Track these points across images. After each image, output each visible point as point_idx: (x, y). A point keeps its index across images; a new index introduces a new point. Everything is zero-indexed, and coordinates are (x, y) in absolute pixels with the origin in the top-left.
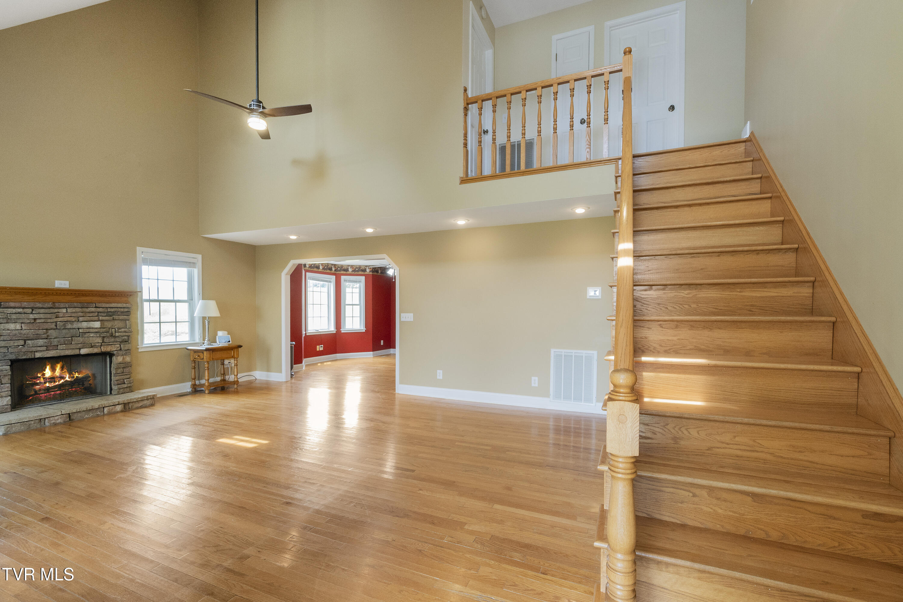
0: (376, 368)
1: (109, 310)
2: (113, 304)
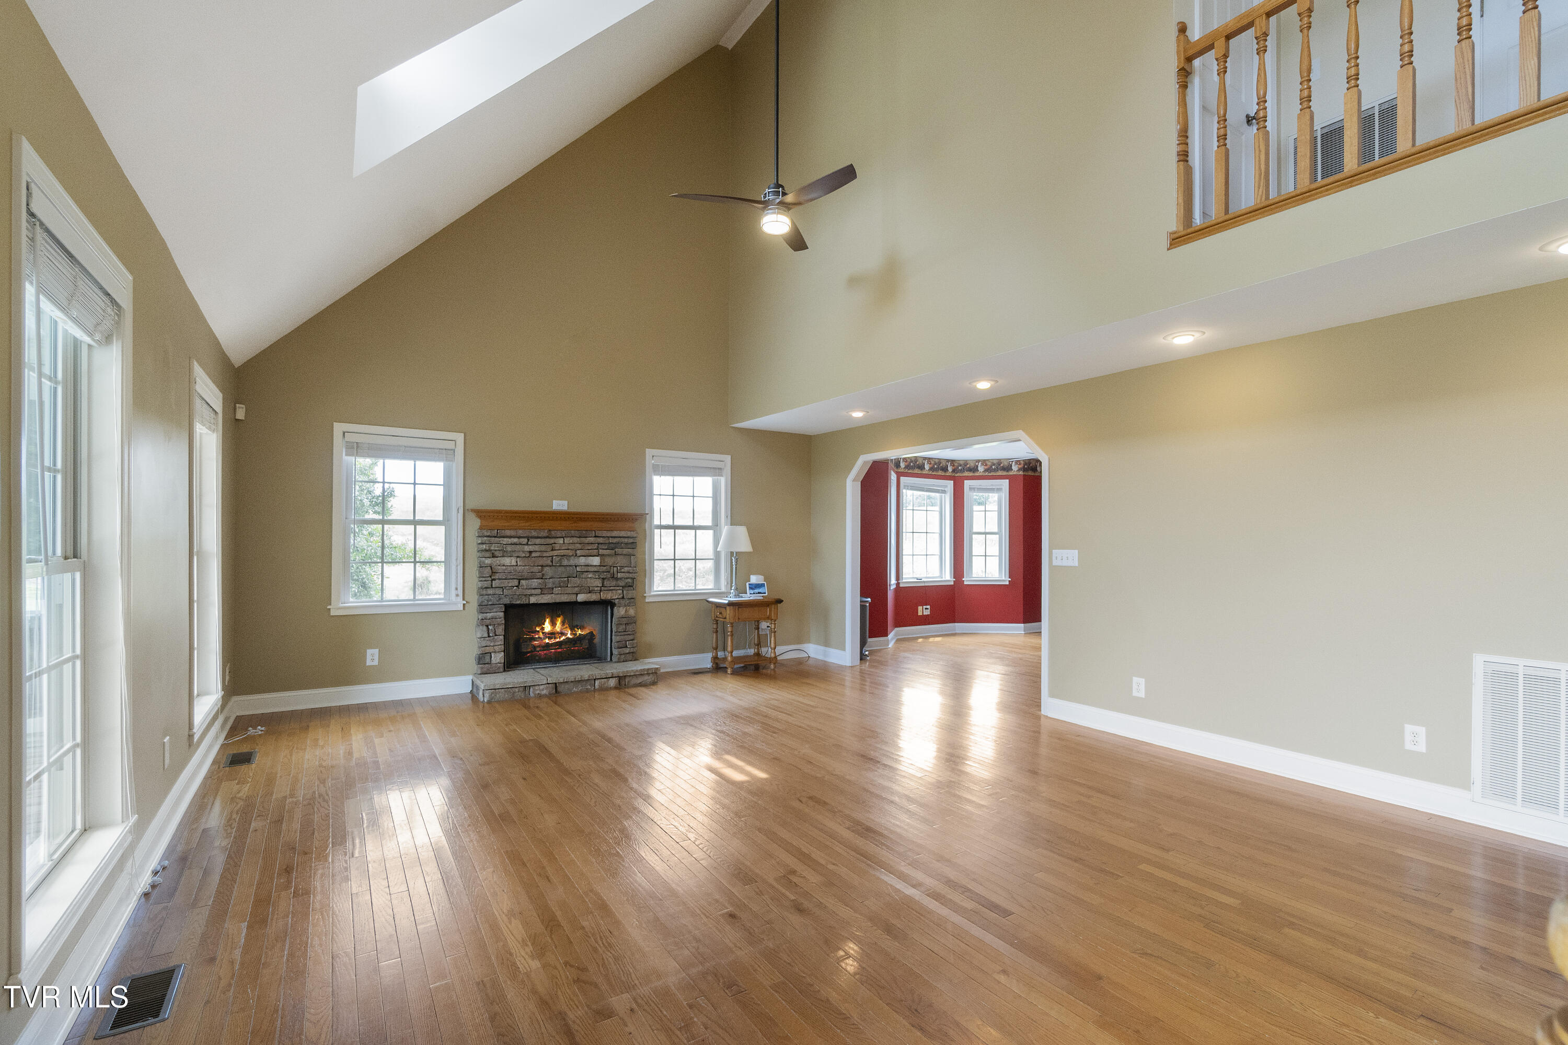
1: (611, 540)
2: (615, 532)
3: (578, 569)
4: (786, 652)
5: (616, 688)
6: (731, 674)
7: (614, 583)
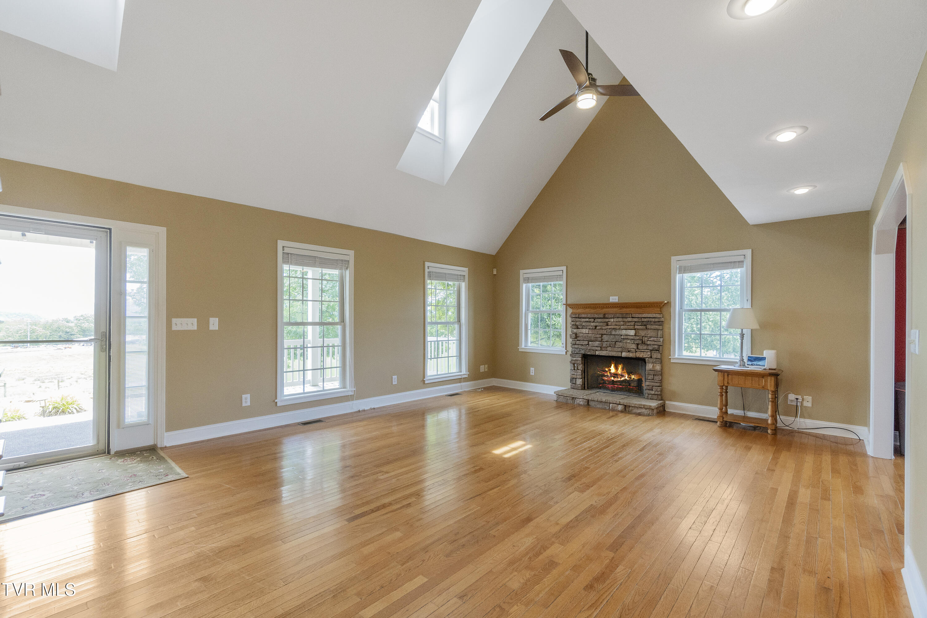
1: (643, 320)
2: (645, 314)
3: (622, 337)
7: (645, 347)
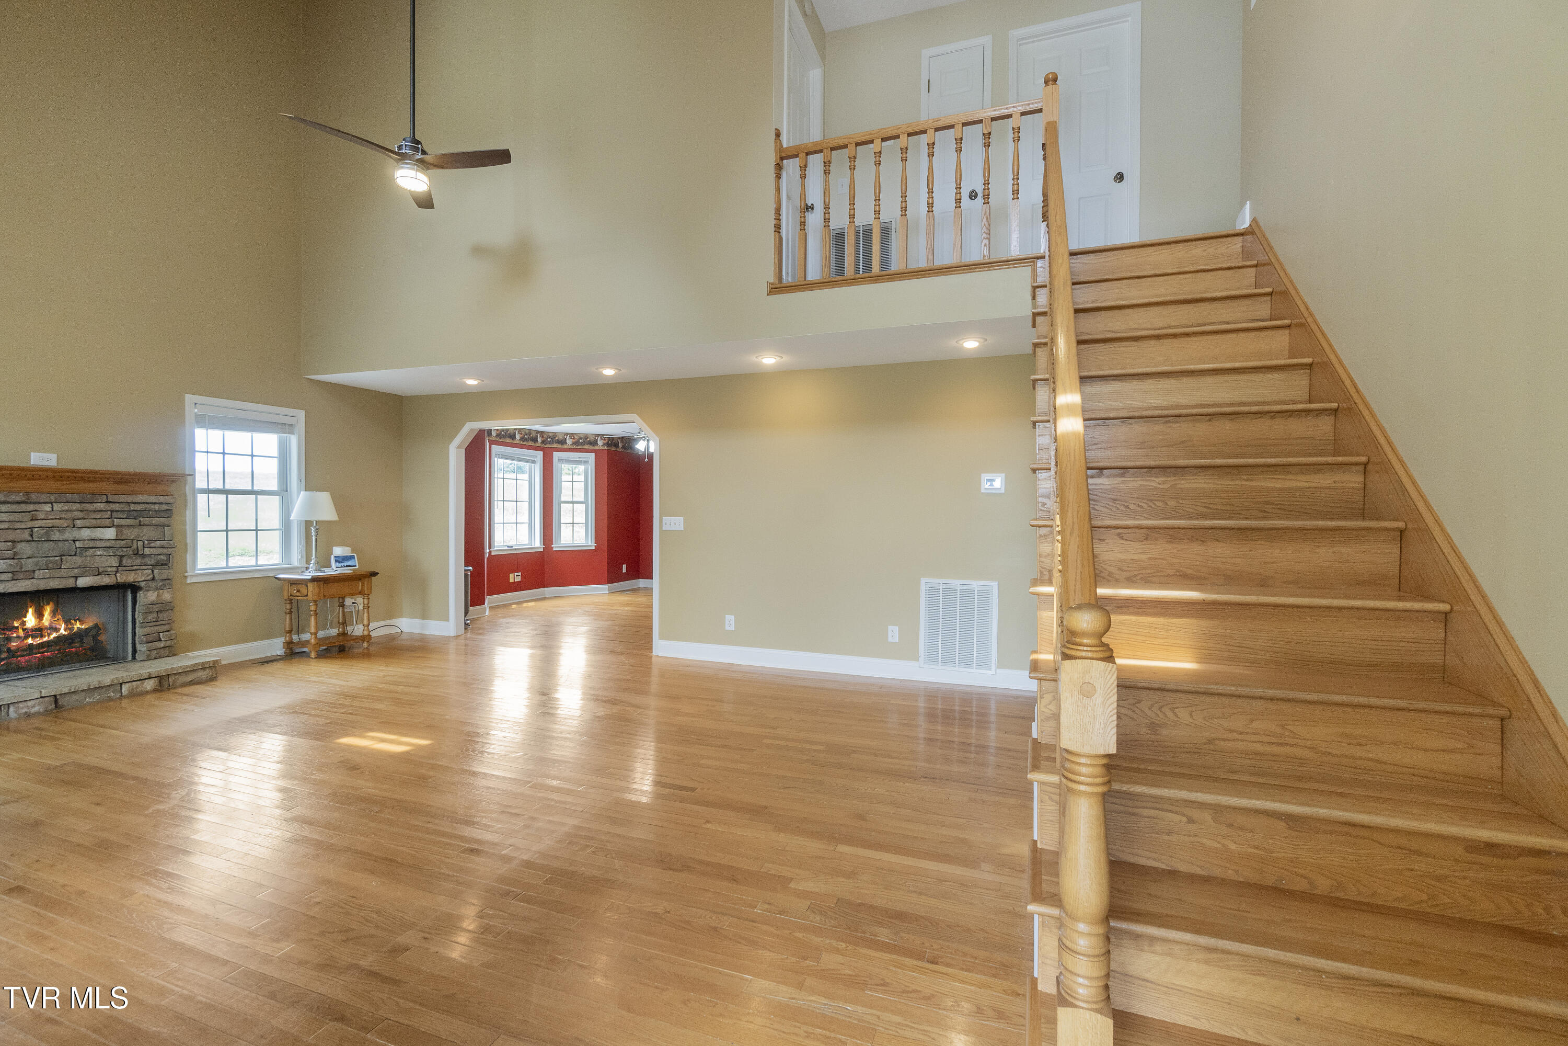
0: (614, 612)
1: (132, 507)
2: (141, 497)
3: (79, 544)
4: (379, 629)
5: (155, 691)
6: (315, 658)
7: (139, 561)
